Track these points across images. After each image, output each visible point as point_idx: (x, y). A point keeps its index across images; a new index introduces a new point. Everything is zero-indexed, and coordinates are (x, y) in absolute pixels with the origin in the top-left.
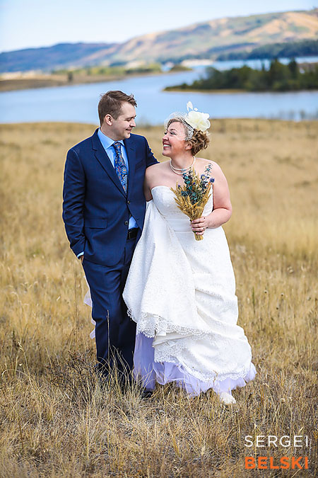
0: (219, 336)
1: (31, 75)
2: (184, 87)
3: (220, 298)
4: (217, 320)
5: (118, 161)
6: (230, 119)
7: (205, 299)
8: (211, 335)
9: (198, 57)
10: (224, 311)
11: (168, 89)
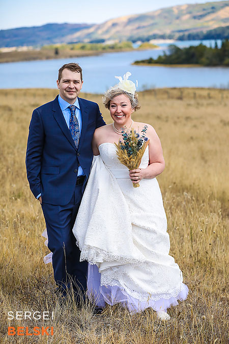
0: (153, 264)
1: (24, 49)
2: (150, 62)
3: (154, 232)
4: (152, 250)
5: (72, 120)
6: (187, 88)
7: (142, 233)
8: (146, 263)
9: (163, 37)
10: (158, 243)
11: (137, 63)
